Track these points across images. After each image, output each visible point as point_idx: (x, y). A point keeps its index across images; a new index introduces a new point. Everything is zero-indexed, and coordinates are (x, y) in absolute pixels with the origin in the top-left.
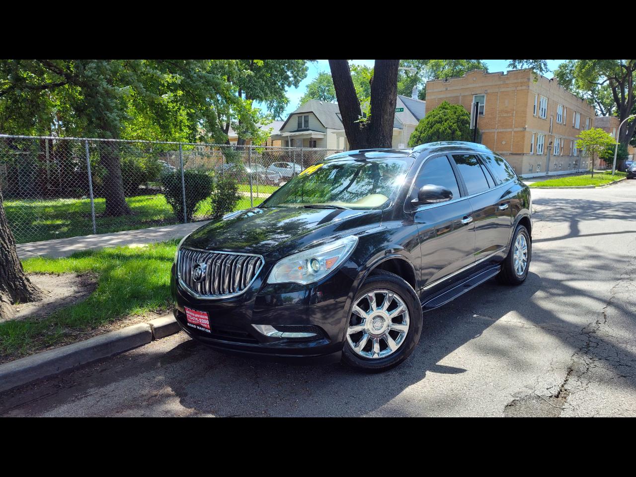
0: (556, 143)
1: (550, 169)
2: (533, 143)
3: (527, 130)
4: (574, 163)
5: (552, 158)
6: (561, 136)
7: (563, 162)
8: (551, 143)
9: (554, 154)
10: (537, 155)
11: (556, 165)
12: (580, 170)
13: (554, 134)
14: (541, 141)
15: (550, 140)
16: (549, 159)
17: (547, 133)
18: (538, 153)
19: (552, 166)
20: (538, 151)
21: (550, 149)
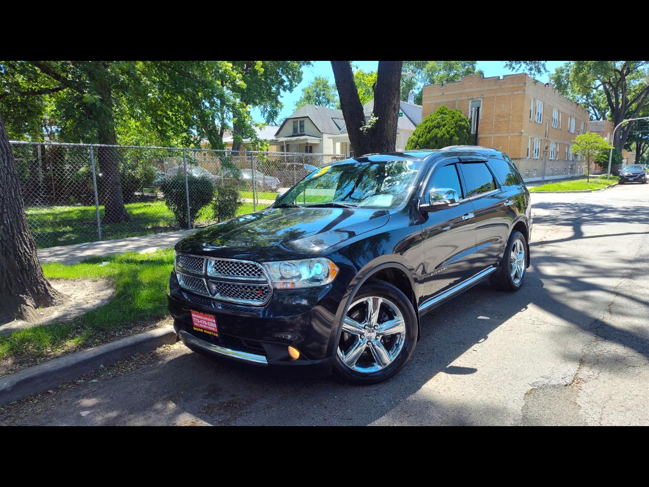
0: (552, 147)
1: (546, 172)
2: (529, 148)
3: (523, 134)
4: (570, 167)
5: (548, 163)
6: (557, 141)
7: (559, 166)
8: (547, 148)
9: (550, 158)
10: (534, 159)
11: (552, 169)
12: (576, 175)
13: (550, 139)
14: (537, 146)
15: (546, 145)
16: (545, 164)
17: (543, 137)
18: (534, 158)
19: (548, 170)
20: (534, 155)
21: (546, 154)
